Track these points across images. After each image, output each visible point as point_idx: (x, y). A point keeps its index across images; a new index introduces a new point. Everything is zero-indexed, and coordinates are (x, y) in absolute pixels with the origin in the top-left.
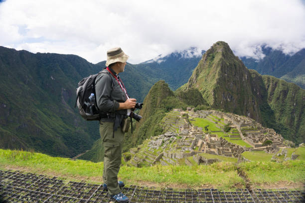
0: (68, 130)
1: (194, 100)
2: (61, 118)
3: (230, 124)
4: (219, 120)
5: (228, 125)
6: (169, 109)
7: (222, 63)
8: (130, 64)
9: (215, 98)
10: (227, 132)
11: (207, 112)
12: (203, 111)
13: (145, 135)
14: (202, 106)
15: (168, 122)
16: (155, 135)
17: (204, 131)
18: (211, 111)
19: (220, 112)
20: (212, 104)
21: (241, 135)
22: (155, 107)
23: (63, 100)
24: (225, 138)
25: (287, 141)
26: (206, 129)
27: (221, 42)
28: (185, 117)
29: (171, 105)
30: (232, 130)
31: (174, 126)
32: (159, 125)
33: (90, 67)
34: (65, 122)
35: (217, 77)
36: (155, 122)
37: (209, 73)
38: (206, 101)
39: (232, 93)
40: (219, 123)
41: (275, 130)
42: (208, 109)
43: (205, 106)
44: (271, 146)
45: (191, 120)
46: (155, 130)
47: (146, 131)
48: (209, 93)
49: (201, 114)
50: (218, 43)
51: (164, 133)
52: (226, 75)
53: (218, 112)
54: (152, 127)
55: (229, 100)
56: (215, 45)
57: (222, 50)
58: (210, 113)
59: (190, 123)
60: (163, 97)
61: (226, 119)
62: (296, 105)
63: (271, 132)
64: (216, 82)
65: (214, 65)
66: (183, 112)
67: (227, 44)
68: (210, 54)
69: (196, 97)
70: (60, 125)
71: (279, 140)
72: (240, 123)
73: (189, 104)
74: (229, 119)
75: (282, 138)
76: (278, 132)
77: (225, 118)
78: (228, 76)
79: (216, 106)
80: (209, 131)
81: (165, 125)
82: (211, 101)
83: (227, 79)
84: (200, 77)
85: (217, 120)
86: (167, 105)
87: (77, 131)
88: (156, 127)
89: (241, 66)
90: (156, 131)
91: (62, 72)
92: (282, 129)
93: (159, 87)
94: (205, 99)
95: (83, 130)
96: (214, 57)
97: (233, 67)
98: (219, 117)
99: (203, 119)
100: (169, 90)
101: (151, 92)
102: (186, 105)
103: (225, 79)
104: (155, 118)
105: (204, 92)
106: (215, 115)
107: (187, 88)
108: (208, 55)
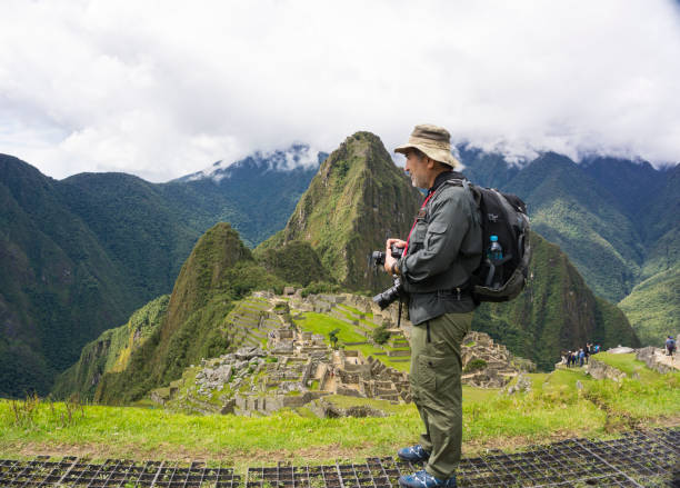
1: (302, 269)
3: (388, 324)
4: (362, 317)
5: (385, 327)
6: (241, 293)
7: (367, 183)
8: (147, 182)
9: (351, 266)
10: (382, 343)
11: (333, 298)
12: (322, 295)
13: (183, 356)
14: (321, 283)
15: (239, 324)
16: (210, 356)
17: (329, 343)
18: (342, 295)
19: (363, 297)
20: (343, 278)
22: (208, 287)
24: (380, 359)
25: (520, 360)
26: (333, 337)
27: (366, 134)
28: (282, 310)
29: (247, 282)
30: (393, 338)
31: (255, 332)
32: (218, 332)
33: (46, 187)
35: (354, 215)
36: (209, 324)
37: (335, 205)
38: (328, 273)
40: (362, 323)
41: (490, 335)
42: (334, 291)
43: (327, 285)
44: (484, 373)
45: (296, 317)
46: (206, 344)
47: (186, 348)
48: (336, 253)
49: (319, 304)
50: (358, 136)
51: (232, 349)
52: (376, 210)
53: (359, 299)
54: (202, 336)
56: (350, 140)
57: (367, 153)
58: (340, 301)
59: (293, 326)
60: (228, 263)
61: (379, 314)
62: (534, 278)
63: (483, 340)
64: (351, 227)
65: (347, 188)
66: (276, 300)
67: (378, 138)
68: (340, 160)
69: (306, 262)
71: (501, 358)
73: (289, 279)
74: (385, 314)
75: (507, 352)
76: (497, 339)
77: (376, 311)
78: (380, 214)
79: (352, 285)
80: (340, 342)
81: (233, 330)
82: (341, 273)
83: (377, 221)
84: (314, 215)
85: (358, 317)
86: (238, 283)
87: (13, 348)
88: (211, 335)
89: (411, 191)
90: (213, 346)
92: (506, 332)
93: (217, 240)
94: (327, 266)
95: (28, 347)
96: (346, 169)
97: (393, 192)
98: (362, 310)
99: (322, 314)
100: (242, 246)
101: (198, 252)
102: (283, 283)
103: (373, 219)
104: (208, 315)
105: (325, 249)
106: (352, 306)
107: (282, 241)
108: (334, 164)
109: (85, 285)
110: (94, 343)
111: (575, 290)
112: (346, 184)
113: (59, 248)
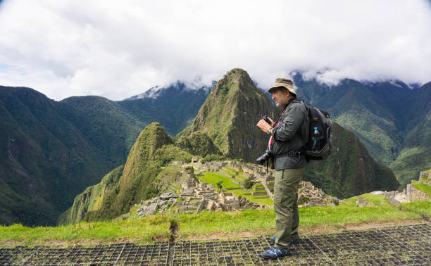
0: (19, 200)
1: (206, 149)
2: (8, 183)
3: (252, 177)
4: (237, 173)
5: (250, 179)
6: (166, 162)
7: (240, 98)
8: (110, 101)
9: (231, 145)
10: (248, 188)
11: (220, 163)
12: (214, 162)
13: (133, 199)
14: (213, 155)
15: (165, 180)
16: (148, 198)
17: (217, 189)
18: (225, 162)
19: (238, 163)
20: (227, 152)
21: (268, 191)
22: (147, 160)
23: (11, 157)
24: (246, 197)
25: (330, 197)
26: (219, 186)
27: (238, 70)
28: (189, 171)
29: (170, 156)
30: (255, 186)
31: (174, 184)
32: (153, 185)
33: (51, 106)
34: (14, 189)
35: (233, 116)
36: (148, 180)
37: (222, 110)
38: (218, 149)
39: (254, 137)
40: (236, 178)
41: (314, 183)
42: (221, 160)
43: (217, 156)
44: (309, 204)
45: (199, 175)
46: (146, 192)
47: (135, 193)
48: (222, 138)
49: (212, 167)
50: (234, 71)
51: (160, 194)
52: (245, 113)
53: (235, 163)
54: (143, 187)
55: (250, 146)
56: (230, 74)
57: (239, 80)
58: (224, 165)
59: (196, 180)
60: (158, 145)
61: (247, 171)
62: (340, 150)
63: (308, 186)
64: (231, 123)
65: (228, 101)
66: (186, 165)
67: (246, 72)
68: (223, 85)
69: (204, 144)
70: (7, 195)
71: (319, 196)
72: (266, 176)
73: (194, 153)
74: (250, 172)
75: (323, 193)
76: (317, 185)
77: (245, 170)
78: (248, 115)
79: (232, 155)
80: (223, 188)
81: (161, 183)
82: (225, 149)
83: (246, 119)
84: (209, 116)
85: (234, 174)
86: (164, 156)
87: (34, 201)
88: (148, 187)
89: (266, 102)
90: (150, 193)
91: (9, 113)
92: (323, 181)
93: (151, 133)
94: (217, 146)
95: (43, 200)
96: (227, 90)
97: (255, 103)
98: (237, 170)
99: (214, 173)
100: (166, 135)
101: (140, 139)
102: (190, 155)
103: (244, 118)
104: (147, 176)
105: (216, 136)
106: (231, 167)
107: (191, 132)
108: (220, 87)
109: (75, 162)
110: (82, 195)
111: (363, 157)
112: (227, 98)
113: (59, 141)
